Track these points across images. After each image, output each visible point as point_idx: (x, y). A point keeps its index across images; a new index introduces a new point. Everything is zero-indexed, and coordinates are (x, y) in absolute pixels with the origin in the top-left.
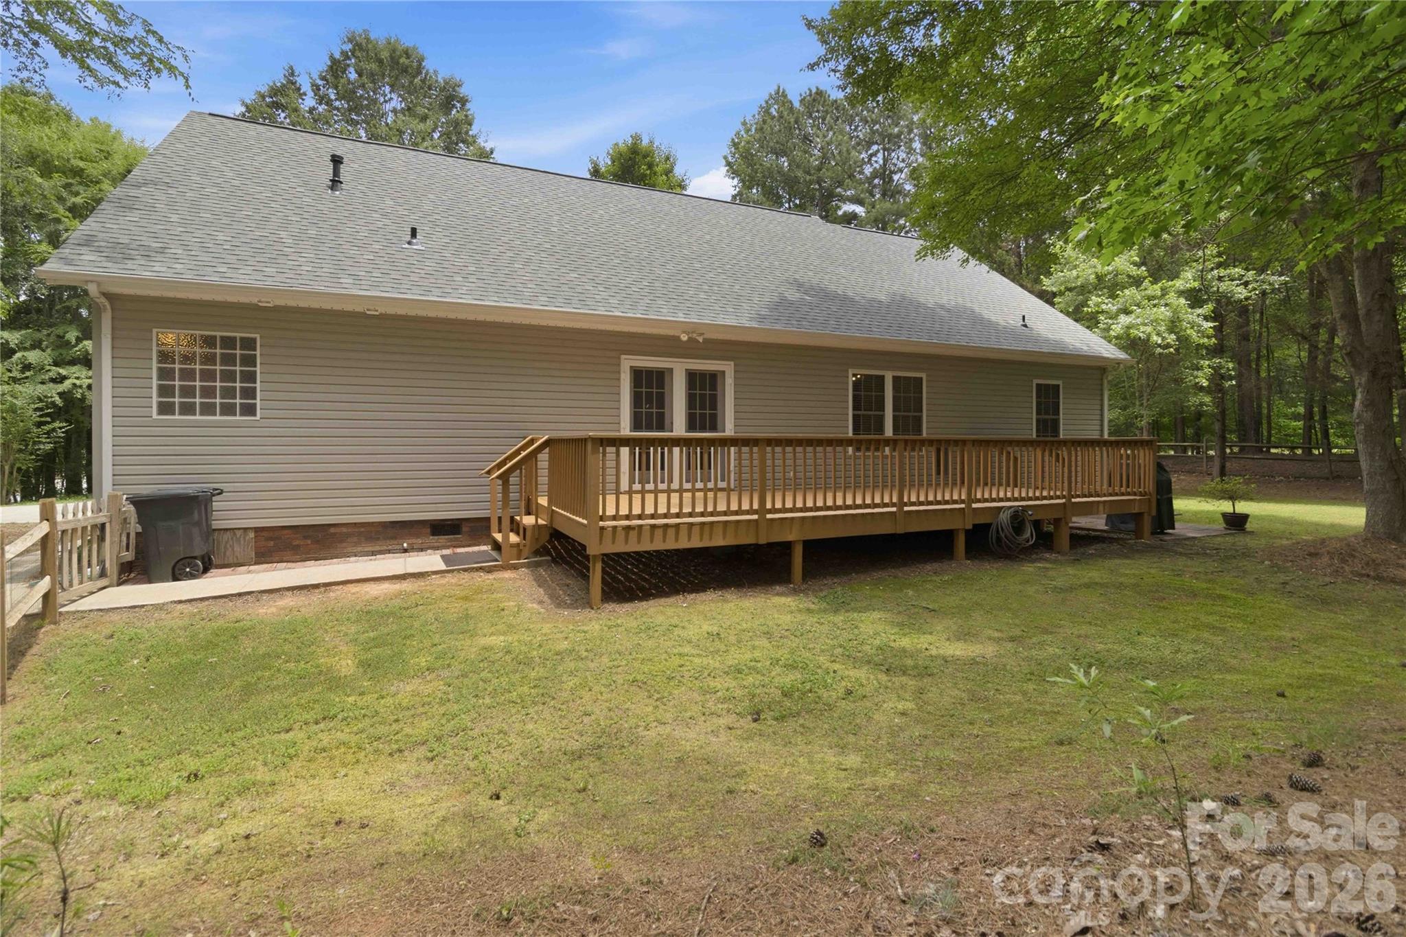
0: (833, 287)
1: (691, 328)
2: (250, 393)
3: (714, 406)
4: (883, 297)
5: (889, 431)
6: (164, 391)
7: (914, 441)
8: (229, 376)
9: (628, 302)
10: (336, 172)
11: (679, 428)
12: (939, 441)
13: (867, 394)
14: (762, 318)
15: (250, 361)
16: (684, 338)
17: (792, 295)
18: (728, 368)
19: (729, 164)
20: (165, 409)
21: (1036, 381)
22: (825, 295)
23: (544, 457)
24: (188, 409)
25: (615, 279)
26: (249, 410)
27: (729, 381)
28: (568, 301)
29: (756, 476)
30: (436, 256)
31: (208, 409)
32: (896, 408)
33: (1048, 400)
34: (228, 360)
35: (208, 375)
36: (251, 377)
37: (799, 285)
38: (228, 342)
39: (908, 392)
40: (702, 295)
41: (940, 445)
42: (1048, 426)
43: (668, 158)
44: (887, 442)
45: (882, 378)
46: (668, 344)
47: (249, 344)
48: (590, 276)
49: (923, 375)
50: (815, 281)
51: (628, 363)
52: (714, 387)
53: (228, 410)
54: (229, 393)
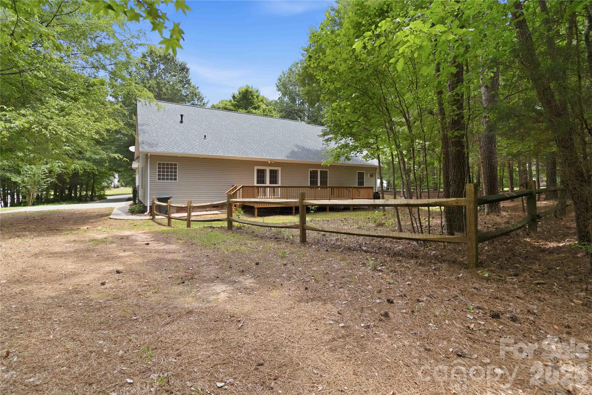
0: (306, 146)
1: (271, 160)
2: (175, 176)
3: (276, 178)
4: (319, 149)
5: (319, 185)
6: (159, 175)
7: (325, 187)
8: (171, 172)
9: (256, 153)
10: (182, 119)
11: (268, 184)
12: (332, 187)
13: (313, 175)
14: (288, 157)
15: (176, 168)
16: (269, 162)
17: (296, 149)
18: (279, 169)
19: (277, 86)
20: (159, 179)
21: (357, 171)
22: (304, 149)
23: (241, 190)
24: (163, 179)
25: (252, 147)
26: (175, 179)
27: (280, 172)
28: (243, 154)
29: (286, 195)
30: (211, 142)
31: (167, 179)
32: (321, 178)
33: (361, 176)
34: (171, 168)
35: (167, 172)
36: (176, 172)
37: (297, 146)
38: (171, 165)
39: (324, 174)
40: (273, 151)
41: (332, 188)
42: (361, 183)
43: (257, 91)
44: (319, 187)
45: (317, 171)
46: (265, 163)
47: (176, 165)
48: (246, 146)
49: (328, 170)
50: (302, 145)
51: (256, 168)
52: (276, 173)
53: (171, 179)
54: (171, 175)
